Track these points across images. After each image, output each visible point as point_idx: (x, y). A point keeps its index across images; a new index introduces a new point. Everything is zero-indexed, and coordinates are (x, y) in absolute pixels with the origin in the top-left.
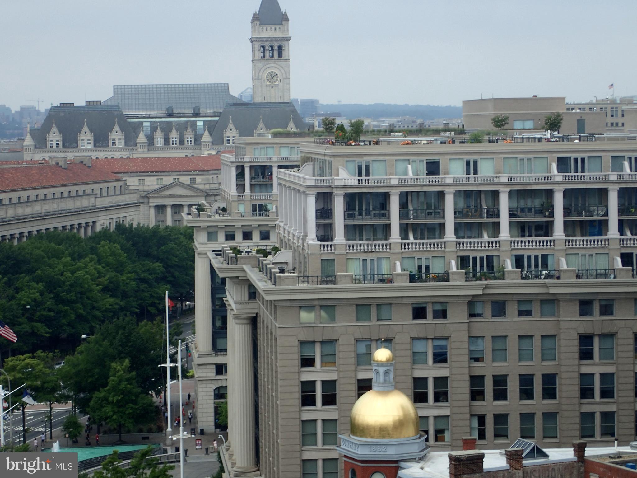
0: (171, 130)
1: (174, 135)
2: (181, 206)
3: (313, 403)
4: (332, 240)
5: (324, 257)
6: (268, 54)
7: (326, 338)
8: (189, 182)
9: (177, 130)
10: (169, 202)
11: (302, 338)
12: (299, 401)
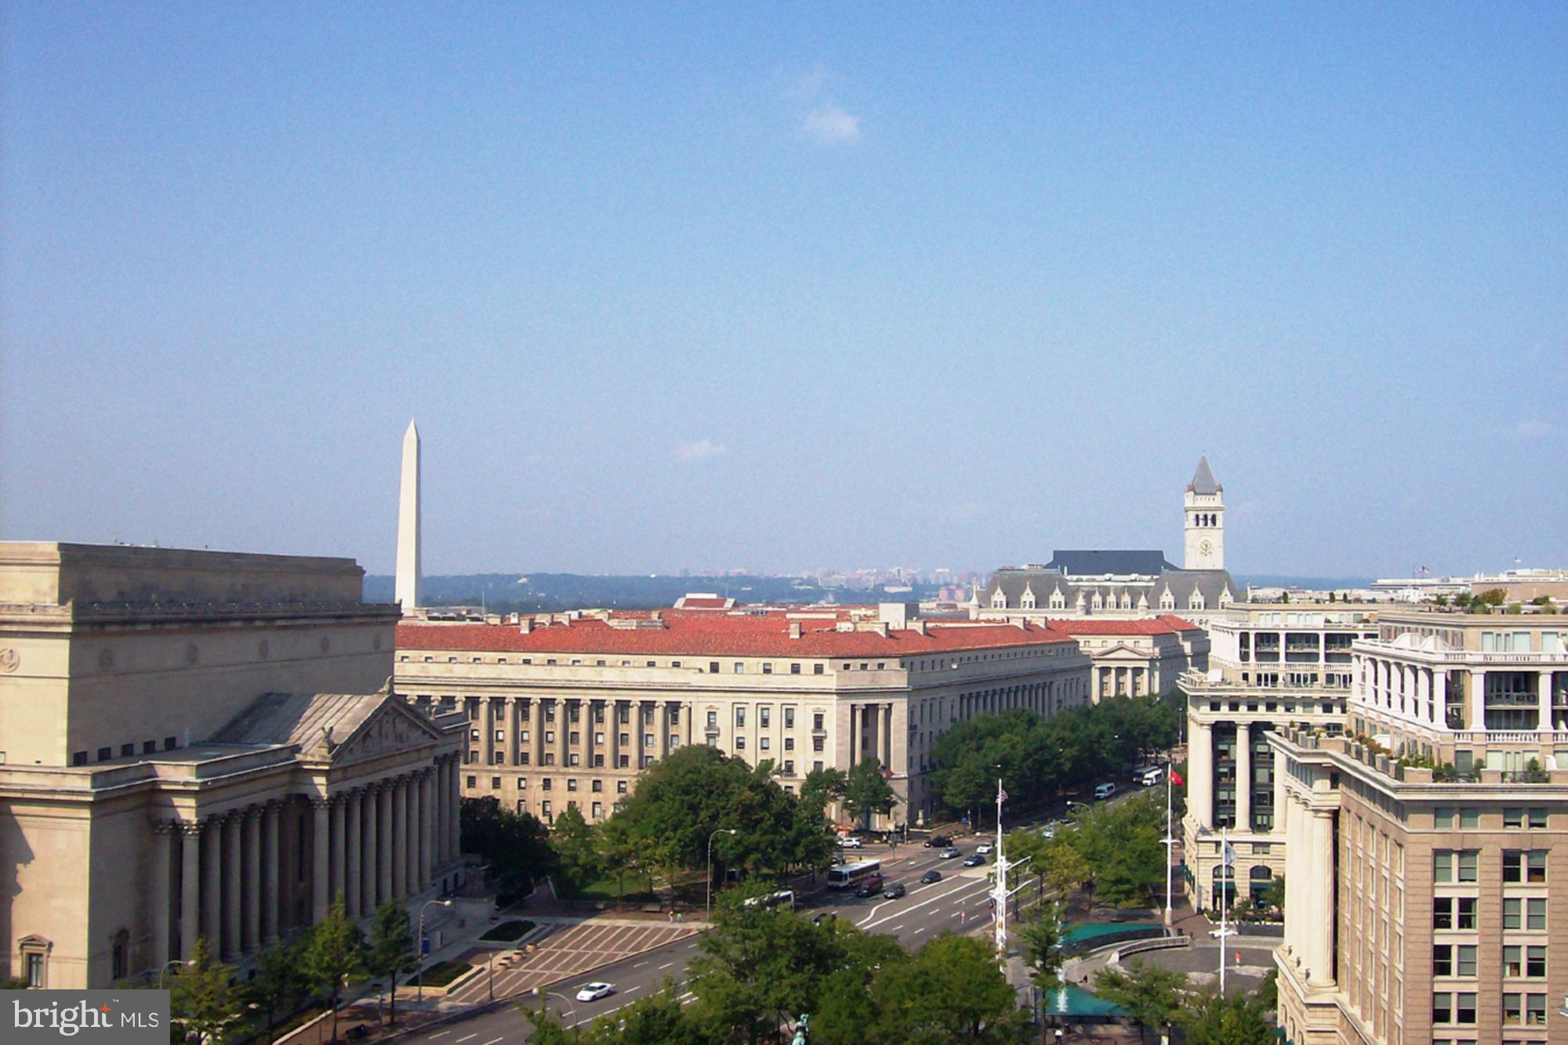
0: (1109, 594)
1: (1112, 598)
2: (1125, 669)
3: (1448, 926)
4: (1463, 728)
5: (1459, 748)
6: (1201, 523)
7: (1467, 847)
8: (1132, 646)
9: (1115, 594)
10: (1114, 665)
11: (1438, 845)
12: (1429, 923)
